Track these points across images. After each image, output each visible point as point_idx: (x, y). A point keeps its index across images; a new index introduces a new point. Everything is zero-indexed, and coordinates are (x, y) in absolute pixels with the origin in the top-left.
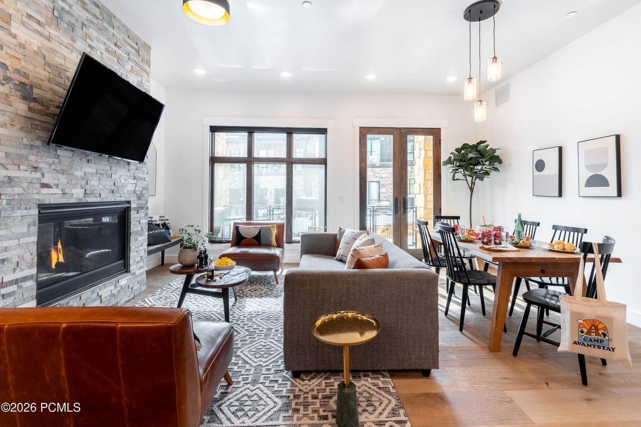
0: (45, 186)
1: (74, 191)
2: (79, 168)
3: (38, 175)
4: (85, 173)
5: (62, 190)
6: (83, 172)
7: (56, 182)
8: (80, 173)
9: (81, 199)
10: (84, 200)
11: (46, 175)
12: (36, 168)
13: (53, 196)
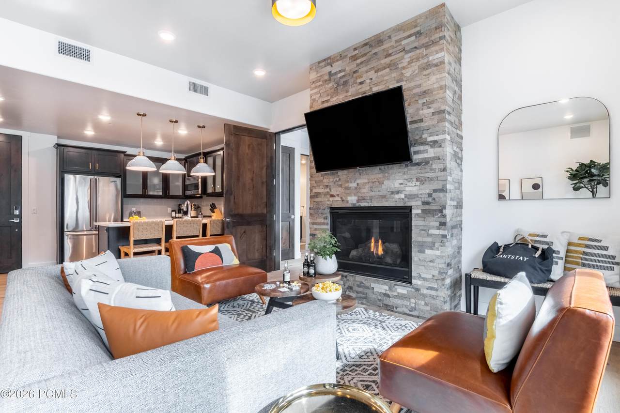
0: (332, 196)
1: (349, 198)
2: (353, 181)
3: (328, 190)
4: (358, 184)
5: (341, 198)
6: (356, 184)
7: (338, 193)
8: (353, 185)
9: (355, 204)
10: (357, 205)
11: (332, 190)
12: (327, 186)
13: (337, 202)
